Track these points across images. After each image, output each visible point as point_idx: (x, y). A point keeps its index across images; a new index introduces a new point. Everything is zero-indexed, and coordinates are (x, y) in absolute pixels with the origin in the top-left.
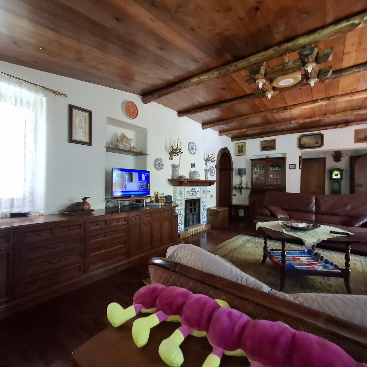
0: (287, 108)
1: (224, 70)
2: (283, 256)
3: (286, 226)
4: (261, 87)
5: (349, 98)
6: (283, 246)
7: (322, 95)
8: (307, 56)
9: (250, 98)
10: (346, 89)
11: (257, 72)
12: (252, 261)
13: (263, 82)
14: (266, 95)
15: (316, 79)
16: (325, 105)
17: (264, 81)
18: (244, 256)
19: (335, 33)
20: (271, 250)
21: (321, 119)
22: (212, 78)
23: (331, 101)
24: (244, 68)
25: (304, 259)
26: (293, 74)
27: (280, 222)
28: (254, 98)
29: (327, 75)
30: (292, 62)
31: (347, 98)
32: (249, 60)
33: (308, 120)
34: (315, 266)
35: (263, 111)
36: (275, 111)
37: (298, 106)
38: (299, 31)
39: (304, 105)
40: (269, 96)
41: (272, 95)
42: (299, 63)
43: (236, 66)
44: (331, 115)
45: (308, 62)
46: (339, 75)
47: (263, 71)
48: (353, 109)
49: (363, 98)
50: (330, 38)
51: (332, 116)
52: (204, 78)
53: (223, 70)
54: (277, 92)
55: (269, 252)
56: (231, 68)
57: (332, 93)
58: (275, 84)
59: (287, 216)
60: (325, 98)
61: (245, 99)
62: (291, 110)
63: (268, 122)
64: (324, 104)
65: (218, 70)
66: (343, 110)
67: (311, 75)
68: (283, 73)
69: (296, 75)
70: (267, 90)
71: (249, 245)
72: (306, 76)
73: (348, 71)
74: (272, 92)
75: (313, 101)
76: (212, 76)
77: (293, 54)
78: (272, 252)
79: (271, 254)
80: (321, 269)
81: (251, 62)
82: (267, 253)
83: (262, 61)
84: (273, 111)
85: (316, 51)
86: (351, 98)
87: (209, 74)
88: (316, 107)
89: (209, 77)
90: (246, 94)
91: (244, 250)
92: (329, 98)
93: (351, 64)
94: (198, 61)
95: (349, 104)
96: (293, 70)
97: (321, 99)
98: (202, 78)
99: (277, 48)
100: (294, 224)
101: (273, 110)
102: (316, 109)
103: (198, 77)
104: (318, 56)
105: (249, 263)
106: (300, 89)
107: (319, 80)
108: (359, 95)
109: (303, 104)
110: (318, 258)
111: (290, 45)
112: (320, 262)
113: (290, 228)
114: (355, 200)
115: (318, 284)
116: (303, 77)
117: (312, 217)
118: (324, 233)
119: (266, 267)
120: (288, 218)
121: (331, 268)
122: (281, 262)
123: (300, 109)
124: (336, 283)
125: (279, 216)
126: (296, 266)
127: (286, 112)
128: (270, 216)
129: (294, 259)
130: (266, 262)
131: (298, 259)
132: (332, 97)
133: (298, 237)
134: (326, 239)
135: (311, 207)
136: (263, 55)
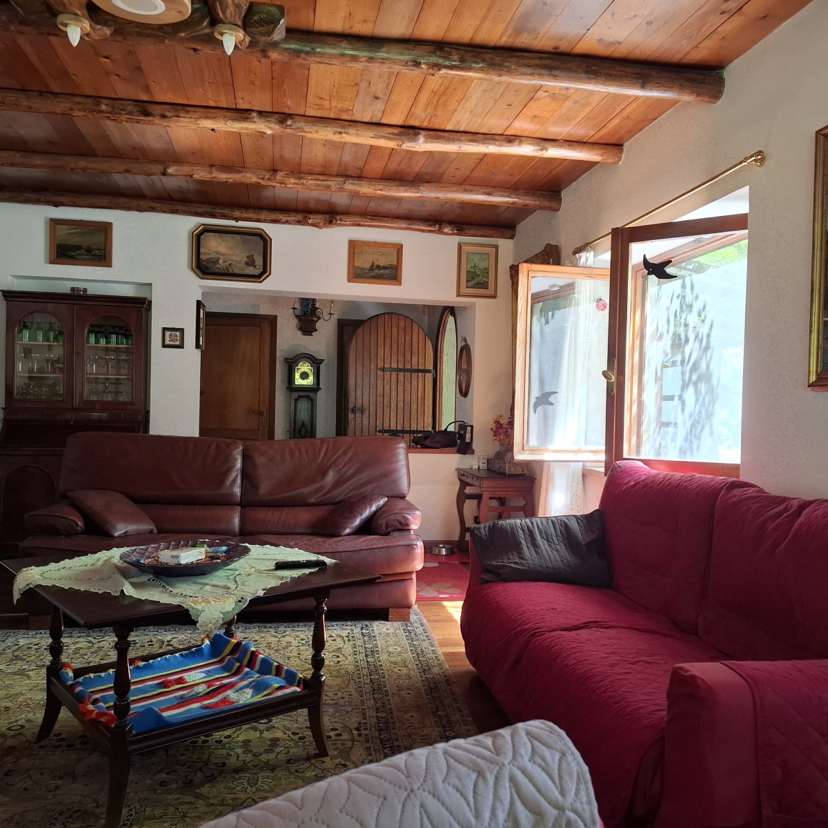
0: (151, 108)
5: (334, 134)
7: (261, 101)
10: (326, 104)
14: (59, 26)
15: (241, 34)
16: (273, 136)
21: (262, 182)
23: (289, 131)
25: (196, 676)
27: (115, 555)
28: (11, 23)
29: (270, 33)
31: (326, 134)
33: (223, 176)
34: (231, 694)
35: (55, 94)
36: (104, 107)
37: (188, 112)
39: (207, 118)
40: (74, 35)
41: (88, 35)
44: (287, 176)
46: (308, 49)
48: (345, 175)
51: (293, 180)
54: (108, 31)
55: (70, 682)
57: (290, 104)
59: (149, 527)
60: (272, 113)
63: (78, 147)
64: (269, 132)
66: (319, 169)
67: (224, 14)
73: (325, 44)
75: (237, 110)
78: (81, 679)
79: (78, 689)
84: (99, 104)
86: (337, 138)
88: (248, 135)
92: (283, 117)
93: (337, 25)
95: (334, 156)
97: (261, 113)
100: (166, 556)
101: (97, 99)
102: (247, 142)
106: (195, 50)
107: (248, 39)
108: (358, 135)
110: (237, 659)
112: (247, 673)
113: (149, 573)
114: (345, 453)
115: (239, 751)
116: (197, 6)
117: (230, 519)
118: (259, 572)
119: (56, 747)
120: (151, 532)
121: (277, 685)
122: (112, 712)
123: (193, 127)
124: (289, 729)
125: (120, 530)
126: (165, 714)
127: (145, 122)
128: (83, 532)
129: (164, 684)
130: (57, 727)
131: (181, 681)
132: (290, 116)
133: (175, 601)
134: (261, 593)
135: (228, 483)
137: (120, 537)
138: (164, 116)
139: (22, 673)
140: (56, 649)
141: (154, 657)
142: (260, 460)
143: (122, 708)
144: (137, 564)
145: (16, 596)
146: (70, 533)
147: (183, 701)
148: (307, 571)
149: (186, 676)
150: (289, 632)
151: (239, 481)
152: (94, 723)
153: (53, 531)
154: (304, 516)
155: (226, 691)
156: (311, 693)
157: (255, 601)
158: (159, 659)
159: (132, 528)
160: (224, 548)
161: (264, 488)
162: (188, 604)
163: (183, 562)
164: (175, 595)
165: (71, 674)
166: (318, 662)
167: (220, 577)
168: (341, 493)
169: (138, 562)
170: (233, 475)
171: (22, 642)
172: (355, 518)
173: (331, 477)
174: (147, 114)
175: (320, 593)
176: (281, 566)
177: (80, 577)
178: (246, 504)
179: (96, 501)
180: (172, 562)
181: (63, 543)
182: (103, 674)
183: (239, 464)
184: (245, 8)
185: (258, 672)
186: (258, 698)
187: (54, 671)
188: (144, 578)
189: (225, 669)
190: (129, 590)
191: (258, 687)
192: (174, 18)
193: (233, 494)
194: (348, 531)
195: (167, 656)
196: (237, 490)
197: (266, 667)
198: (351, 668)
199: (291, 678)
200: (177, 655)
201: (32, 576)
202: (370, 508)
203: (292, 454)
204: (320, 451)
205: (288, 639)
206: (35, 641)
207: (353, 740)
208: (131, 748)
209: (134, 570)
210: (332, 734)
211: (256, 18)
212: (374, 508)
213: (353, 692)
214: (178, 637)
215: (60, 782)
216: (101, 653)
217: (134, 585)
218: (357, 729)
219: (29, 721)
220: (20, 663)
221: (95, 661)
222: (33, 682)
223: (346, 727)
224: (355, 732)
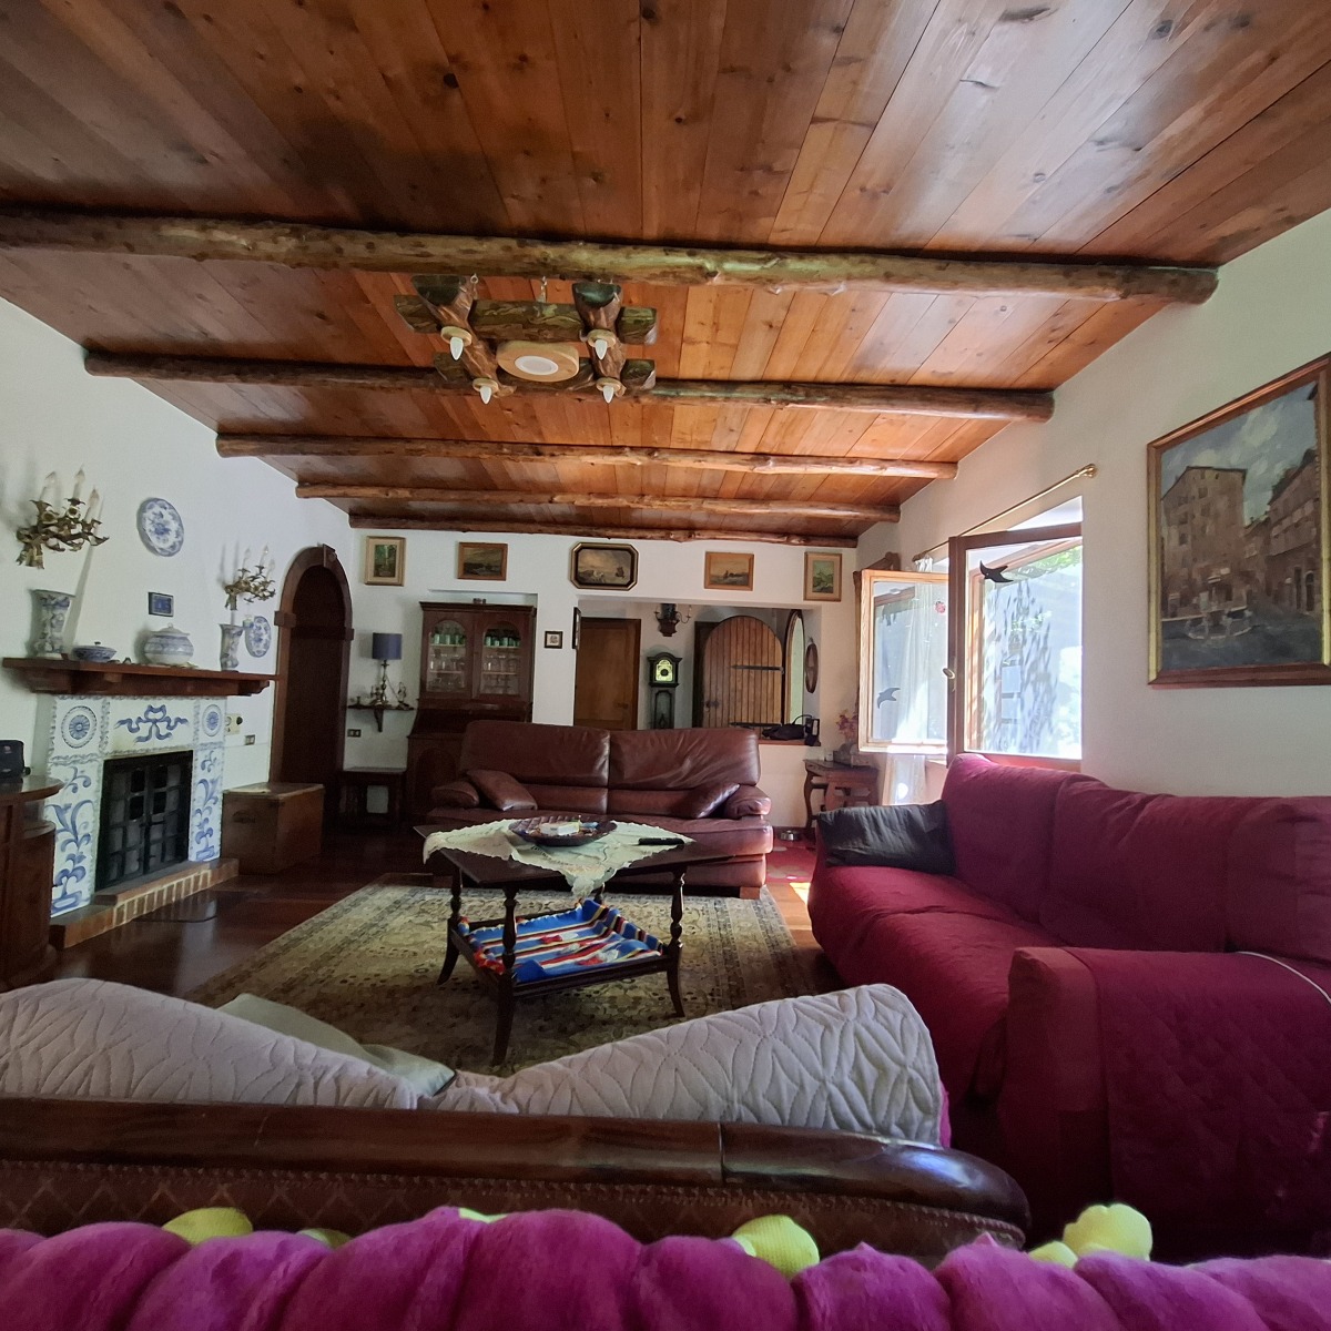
0: (542, 449)
1: (321, 245)
2: (509, 938)
4: (457, 354)
5: (695, 462)
6: (510, 906)
7: (633, 438)
8: (596, 306)
9: (422, 382)
10: (688, 438)
11: (448, 298)
12: (403, 982)
13: (464, 340)
14: (475, 388)
15: (619, 385)
16: (642, 466)
17: (469, 337)
18: (374, 970)
19: (664, 274)
20: (473, 926)
21: (632, 505)
22: (270, 257)
23: (656, 461)
24: (401, 267)
25: (571, 936)
26: (560, 345)
27: (504, 826)
28: (436, 387)
29: (642, 383)
30: (556, 307)
31: (687, 462)
32: (420, 245)
33: (600, 502)
34: (598, 952)
35: (468, 442)
36: (505, 450)
37: (572, 450)
38: (579, 225)
39: (588, 454)
40: (486, 394)
41: (496, 394)
42: (572, 319)
43: (370, 246)
44: (653, 499)
45: (596, 327)
46: (673, 394)
47: (464, 301)
48: (703, 496)
49: (721, 471)
50: (653, 283)
51: (658, 502)
52: (230, 243)
53: (319, 245)
54: (511, 389)
55: (466, 934)
56: (355, 246)
57: (657, 440)
58: (502, 360)
59: (531, 803)
60: (642, 447)
61: (404, 382)
62: (553, 460)
63: (484, 483)
64: (639, 463)
65: (296, 233)
66: (680, 493)
67: (605, 370)
68: (525, 331)
69: (565, 352)
70: (479, 371)
71: (397, 921)
72: (592, 366)
73: (687, 388)
74: (496, 385)
75: (612, 447)
76: (267, 247)
77: (560, 284)
78: (475, 932)
79: (473, 940)
80: (612, 957)
81: (429, 255)
82: (458, 941)
83: (467, 270)
84: (501, 448)
85: (617, 300)
86: (697, 465)
87: (258, 233)
88: (621, 466)
89: (254, 246)
90: (407, 363)
91: (376, 945)
92: (651, 451)
93: (698, 374)
94: (204, 161)
95: (693, 480)
96: (557, 335)
97: (632, 449)
98: (219, 235)
99: (513, 243)
100: (547, 828)
101: (500, 444)
102: (620, 473)
103: (203, 229)
104: (623, 319)
105: (392, 992)
106: (580, 400)
107: (624, 389)
108: (714, 462)
109: (588, 448)
110: (604, 923)
111: (552, 252)
112: (614, 936)
113: (532, 842)
114: (700, 743)
115: (606, 1005)
116: (583, 365)
117: (600, 800)
118: (625, 846)
119: (454, 990)
120: (533, 808)
121: (639, 949)
122: (501, 962)
123: (577, 462)
124: (650, 990)
125: (507, 805)
126: (545, 967)
127: (537, 461)
128: (478, 806)
129: (542, 941)
130: (454, 972)
131: (557, 939)
132: (657, 449)
133: (554, 868)
134: (627, 865)
135: (598, 767)
136: (469, 248)
137: (508, 810)
138: (553, 455)
139: (427, 924)
140: (456, 905)
141: (536, 916)
142: (625, 748)
143: (509, 958)
144: (522, 834)
145: (426, 857)
146: (468, 806)
147: (560, 957)
148: (667, 848)
150: (650, 902)
151: (607, 766)
152: (486, 970)
154: (663, 800)
155: (596, 950)
156: (669, 958)
157: (622, 872)
158: (538, 919)
159: (518, 804)
160: (595, 824)
161: (629, 774)
162: (565, 871)
163: (561, 834)
164: (554, 862)
165: (467, 927)
166: (676, 931)
167: (590, 849)
168: (696, 780)
169: (524, 832)
170: (602, 760)
171: (428, 898)
172: (710, 803)
173: (688, 764)
174: (539, 454)
175: (678, 868)
176: (643, 842)
177: (477, 843)
178: (613, 786)
179: (490, 779)
180: (552, 834)
181: (463, 814)
182: (493, 929)
183: (607, 751)
184: (622, 364)
185: (623, 936)
186: (623, 959)
187: (454, 923)
188: (528, 847)
189: (595, 931)
190: (516, 856)
191: (624, 949)
192: (566, 376)
193: (601, 778)
194: (702, 814)
195: (546, 917)
196: (605, 774)
197: (630, 932)
198: (706, 939)
199: (652, 943)
200: (554, 916)
201: (438, 840)
202: (724, 793)
203: (653, 742)
204: (678, 739)
205: (649, 909)
206: (438, 897)
207: (707, 1004)
208: (515, 994)
209: (521, 839)
210: (688, 997)
211: (631, 371)
212: (727, 794)
213: (707, 961)
214: (555, 901)
215: (455, 1020)
216: (491, 911)
217: (519, 851)
218: (711, 994)
219: (432, 966)
220: (426, 915)
221: (486, 917)
222: (436, 933)
223: (700, 992)
224: (709, 997)
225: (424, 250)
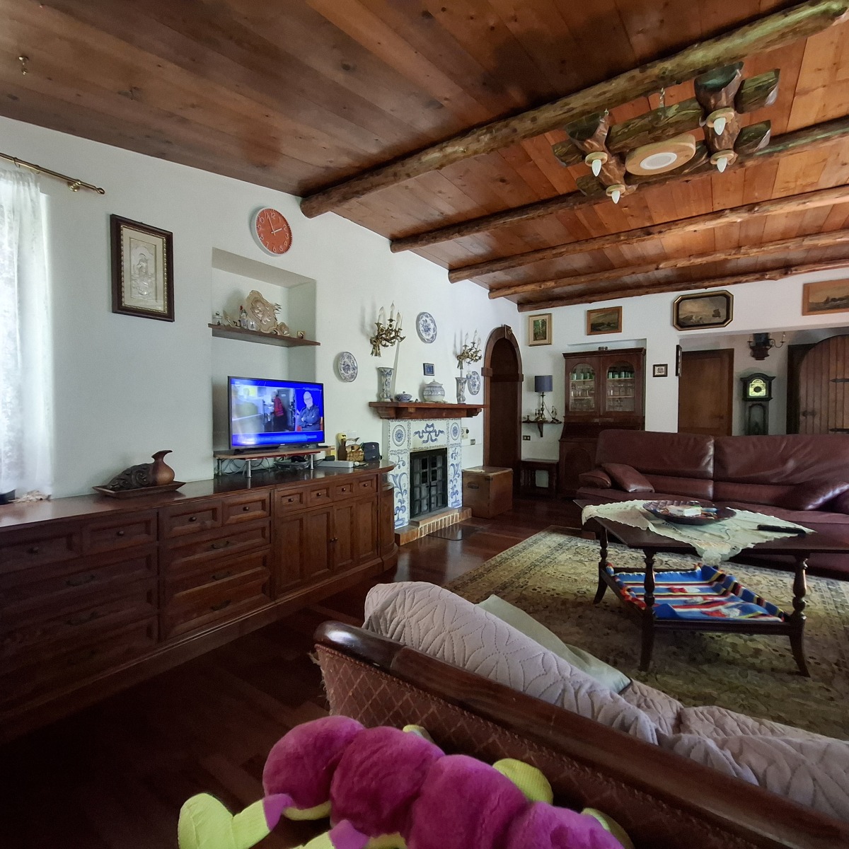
0: (651, 230)
1: (505, 131)
2: (649, 586)
3: (653, 515)
4: (596, 172)
5: (798, 205)
6: (649, 562)
7: (736, 200)
8: (717, 89)
9: (564, 204)
10: (792, 185)
11: (590, 132)
12: (572, 598)
13: (602, 160)
14: (609, 195)
15: (732, 155)
16: (741, 222)
17: (605, 156)
18: (551, 586)
19: (783, 36)
20: (617, 570)
21: (729, 257)
22: (476, 152)
23: (756, 214)
24: (555, 126)
25: (693, 589)
26: (680, 137)
27: (639, 504)
28: (574, 204)
29: (757, 144)
30: (677, 106)
31: (793, 207)
32: (567, 104)
33: (699, 261)
34: (720, 607)
35: (595, 239)
36: (622, 238)
37: (677, 225)
38: (696, 29)
39: (691, 224)
40: (616, 196)
41: (623, 194)
42: (694, 109)
43: (534, 120)
44: (751, 248)
45: (716, 108)
46: (780, 148)
47: (602, 131)
48: (803, 234)
49: (828, 206)
50: (769, 50)
51: (755, 250)
52: (454, 152)
53: (502, 131)
54: (634, 187)
55: (613, 575)
56: (523, 124)
57: (757, 195)
58: (630, 167)
59: (650, 488)
60: (743, 206)
61: (553, 208)
62: (662, 235)
63: (607, 266)
64: (739, 220)
65: (489, 131)
66: (779, 237)
67: (719, 144)
68: (651, 136)
69: (684, 142)
70: (610, 180)
71: (563, 557)
72: (708, 146)
73: (799, 137)
74: (623, 188)
75: (713, 213)
76: (474, 146)
77: (674, 90)
78: (618, 574)
79: (618, 580)
80: (735, 614)
81: (573, 109)
82: (606, 577)
83: (601, 108)
84: (619, 237)
85: (739, 75)
86: (801, 207)
87: (469, 139)
88: (720, 228)
89: (467, 148)
90: (554, 194)
91: (550, 570)
92: (750, 207)
93: (810, 120)
94: (441, 106)
95: (795, 223)
96: (678, 129)
97: (732, 210)
98: (449, 150)
99: (636, 72)
100: (674, 509)
101: (618, 234)
102: (719, 234)
103: (441, 149)
104: (743, 91)
105: (564, 602)
106: (687, 181)
107: (736, 155)
108: (822, 199)
109: (691, 219)
110: (724, 586)
111: (669, 65)
112: (732, 597)
113: (663, 519)
114: (805, 447)
115: (729, 649)
116: (698, 147)
117: (706, 488)
118: (745, 530)
119: (605, 610)
120: (651, 491)
121: (761, 613)
122: (642, 599)
123: (682, 232)
124: (769, 645)
125: (632, 488)
126: (677, 610)
127: (648, 239)
128: (610, 488)
129: (670, 590)
130: (604, 598)
131: (682, 590)
132: (757, 204)
133: (686, 540)
134: (751, 546)
135: (704, 464)
136: (601, 91)
137: (632, 492)
138: (660, 232)
139: (581, 561)
140: (604, 554)
141: (663, 571)
142: (728, 450)
143: (649, 600)
144: (654, 512)
146: (603, 487)
147: (687, 605)
148: (788, 535)
149: (686, 588)
150: (757, 572)
151: (712, 463)
152: (631, 603)
153: (593, 485)
154: (767, 492)
155: (718, 605)
156: (792, 625)
157: (746, 551)
158: (666, 573)
159: (640, 488)
160: (715, 509)
161: (732, 470)
162: (695, 544)
163: (686, 515)
164: (684, 536)
165: (613, 570)
166: (798, 605)
167: (713, 528)
168: (801, 477)
169: (655, 511)
170: (708, 459)
171: (579, 545)
172: (818, 497)
173: (791, 464)
174: (649, 234)
175: (802, 554)
176: (762, 528)
177: (619, 515)
178: (716, 479)
179: (618, 470)
180: (679, 514)
181: (601, 493)
182: (631, 574)
183: (711, 452)
184: (737, 134)
185: (742, 598)
186: (745, 618)
187: (603, 566)
188: (660, 522)
189: (715, 589)
190: (652, 529)
191: (744, 610)
192: (684, 160)
193: (707, 472)
194: (810, 507)
195: (672, 572)
196: (710, 469)
197: (747, 596)
198: (822, 613)
199: (771, 610)
200: (678, 572)
202: (834, 490)
203: (755, 446)
204: (780, 445)
205: (757, 578)
206: (587, 545)
207: (833, 672)
208: (655, 625)
209: (652, 515)
210: (811, 661)
211: (745, 138)
212: (837, 491)
213: (827, 633)
214: (689, 562)
215: (609, 631)
216: (624, 560)
217: (653, 524)
218: (836, 664)
219: (588, 590)
220: (579, 556)
221: (631, 566)
222: (588, 568)
223: (824, 660)
224: (836, 667)
225: (571, 106)
